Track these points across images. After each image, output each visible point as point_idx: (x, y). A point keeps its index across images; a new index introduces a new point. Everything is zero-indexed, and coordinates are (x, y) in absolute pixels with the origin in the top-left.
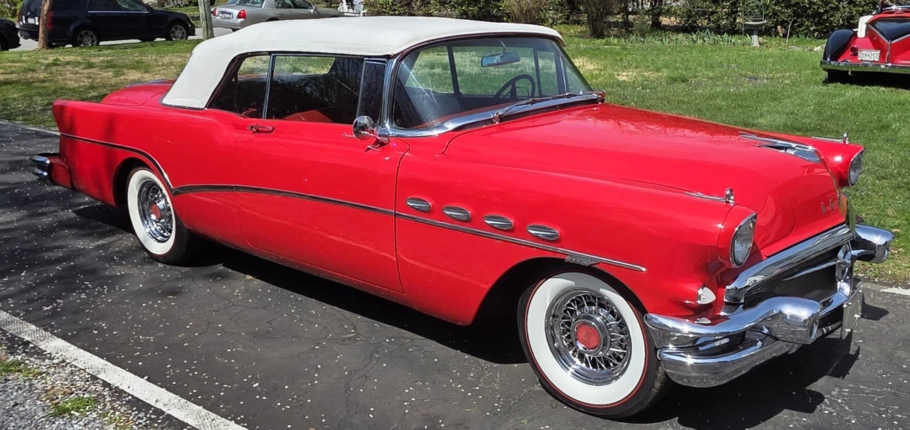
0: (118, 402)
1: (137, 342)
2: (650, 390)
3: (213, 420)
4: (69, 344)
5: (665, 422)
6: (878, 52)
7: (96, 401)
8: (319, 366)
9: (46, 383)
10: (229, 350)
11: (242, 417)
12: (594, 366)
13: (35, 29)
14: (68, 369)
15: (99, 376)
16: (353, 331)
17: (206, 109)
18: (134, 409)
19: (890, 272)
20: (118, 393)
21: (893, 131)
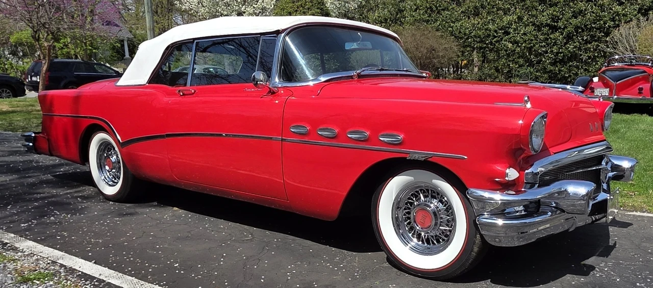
0: (70, 276)
1: (89, 243)
2: (470, 254)
3: (142, 285)
4: (38, 244)
5: (481, 282)
6: (608, 90)
7: (54, 275)
8: (224, 255)
9: (17, 265)
10: (158, 247)
11: (165, 283)
12: (428, 243)
13: (37, 84)
14: (35, 257)
15: (58, 261)
16: (250, 236)
17: (147, 84)
18: (83, 279)
19: (630, 204)
20: (71, 271)
21: (622, 133)
